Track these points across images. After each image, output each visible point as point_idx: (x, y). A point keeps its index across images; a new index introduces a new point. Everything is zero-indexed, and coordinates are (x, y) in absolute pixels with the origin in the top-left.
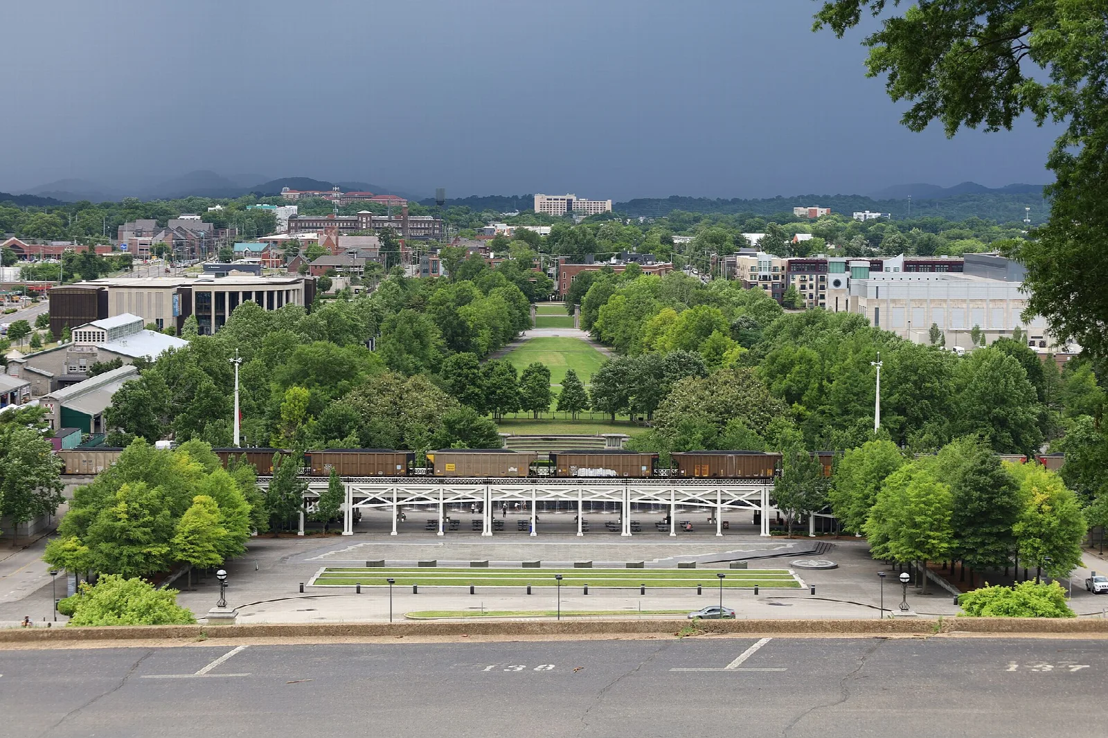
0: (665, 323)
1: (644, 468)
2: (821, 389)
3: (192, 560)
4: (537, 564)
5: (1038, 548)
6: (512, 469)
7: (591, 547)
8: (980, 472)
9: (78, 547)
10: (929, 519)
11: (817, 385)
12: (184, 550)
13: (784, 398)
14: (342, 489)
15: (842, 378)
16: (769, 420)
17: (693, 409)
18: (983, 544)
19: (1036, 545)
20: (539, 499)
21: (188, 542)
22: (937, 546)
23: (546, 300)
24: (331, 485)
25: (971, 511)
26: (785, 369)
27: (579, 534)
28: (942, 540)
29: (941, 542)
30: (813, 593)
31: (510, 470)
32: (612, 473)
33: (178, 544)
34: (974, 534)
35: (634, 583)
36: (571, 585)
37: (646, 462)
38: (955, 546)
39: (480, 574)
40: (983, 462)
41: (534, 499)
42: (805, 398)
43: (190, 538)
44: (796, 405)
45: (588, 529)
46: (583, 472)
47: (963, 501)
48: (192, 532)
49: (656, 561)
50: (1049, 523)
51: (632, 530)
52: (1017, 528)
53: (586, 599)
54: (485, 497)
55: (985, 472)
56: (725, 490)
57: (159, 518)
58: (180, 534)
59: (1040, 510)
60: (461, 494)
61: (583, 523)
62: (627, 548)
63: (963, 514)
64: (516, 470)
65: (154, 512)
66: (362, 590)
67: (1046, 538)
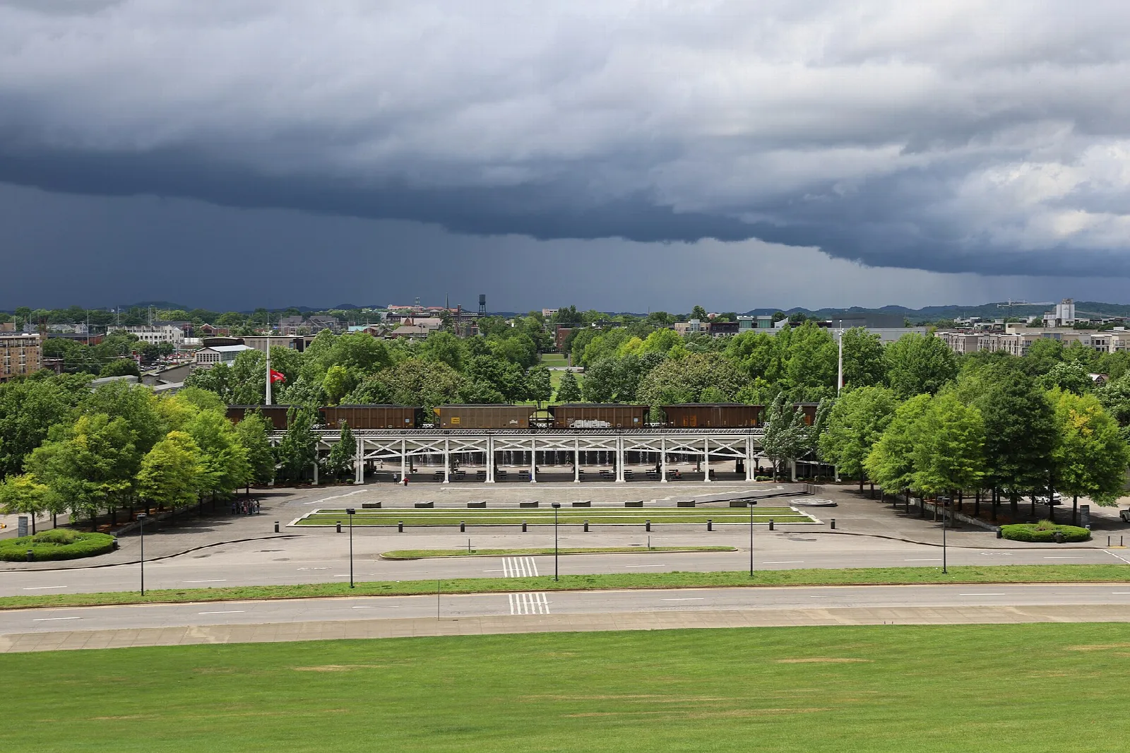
0: (633, 348)
1: (636, 420)
2: (780, 367)
3: (156, 498)
4: (536, 504)
5: (1083, 474)
6: (513, 422)
7: (588, 490)
8: (1014, 393)
9: (34, 485)
10: (962, 445)
11: (776, 363)
12: (147, 487)
13: (748, 372)
14: (354, 441)
15: (797, 355)
16: (737, 389)
17: (671, 382)
18: (1020, 472)
19: (1080, 472)
20: (539, 449)
21: (152, 478)
22: (970, 474)
23: (549, 352)
24: (343, 436)
25: (1008, 435)
26: (748, 350)
27: (576, 481)
28: (976, 468)
29: (974, 471)
30: (833, 527)
31: (511, 422)
32: (607, 425)
33: (141, 481)
34: (1010, 461)
35: (637, 520)
36: (569, 522)
37: (637, 413)
38: (989, 474)
39: (477, 514)
40: (1016, 384)
41: (533, 449)
42: (766, 373)
43: (154, 475)
44: (758, 378)
45: (584, 478)
46: (581, 423)
47: (996, 426)
48: (157, 467)
49: (654, 501)
50: (1093, 448)
51: (625, 478)
52: (1058, 454)
53: (587, 536)
54: (488, 448)
55: (1022, 394)
56: (712, 438)
57: (123, 451)
58: (143, 471)
59: (1081, 434)
60: (467, 445)
61: (579, 473)
62: (625, 490)
63: (997, 439)
64: (516, 422)
65: (118, 444)
66: (342, 529)
67: (1091, 463)
